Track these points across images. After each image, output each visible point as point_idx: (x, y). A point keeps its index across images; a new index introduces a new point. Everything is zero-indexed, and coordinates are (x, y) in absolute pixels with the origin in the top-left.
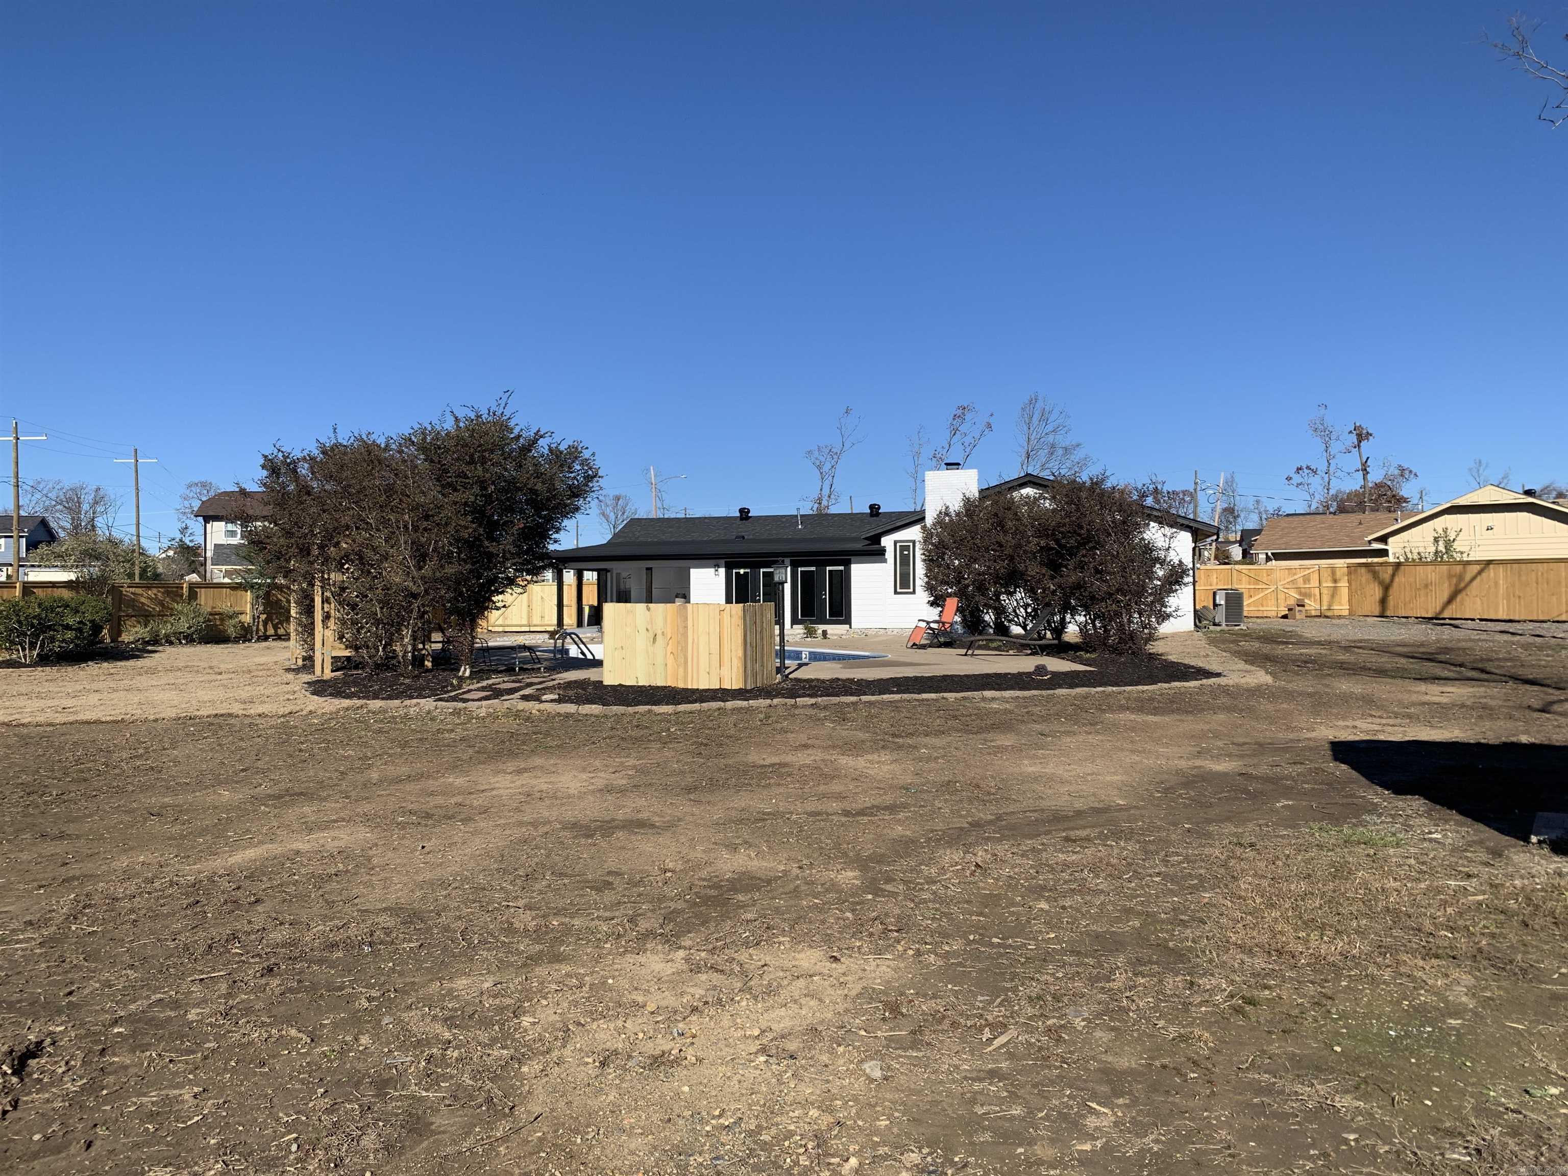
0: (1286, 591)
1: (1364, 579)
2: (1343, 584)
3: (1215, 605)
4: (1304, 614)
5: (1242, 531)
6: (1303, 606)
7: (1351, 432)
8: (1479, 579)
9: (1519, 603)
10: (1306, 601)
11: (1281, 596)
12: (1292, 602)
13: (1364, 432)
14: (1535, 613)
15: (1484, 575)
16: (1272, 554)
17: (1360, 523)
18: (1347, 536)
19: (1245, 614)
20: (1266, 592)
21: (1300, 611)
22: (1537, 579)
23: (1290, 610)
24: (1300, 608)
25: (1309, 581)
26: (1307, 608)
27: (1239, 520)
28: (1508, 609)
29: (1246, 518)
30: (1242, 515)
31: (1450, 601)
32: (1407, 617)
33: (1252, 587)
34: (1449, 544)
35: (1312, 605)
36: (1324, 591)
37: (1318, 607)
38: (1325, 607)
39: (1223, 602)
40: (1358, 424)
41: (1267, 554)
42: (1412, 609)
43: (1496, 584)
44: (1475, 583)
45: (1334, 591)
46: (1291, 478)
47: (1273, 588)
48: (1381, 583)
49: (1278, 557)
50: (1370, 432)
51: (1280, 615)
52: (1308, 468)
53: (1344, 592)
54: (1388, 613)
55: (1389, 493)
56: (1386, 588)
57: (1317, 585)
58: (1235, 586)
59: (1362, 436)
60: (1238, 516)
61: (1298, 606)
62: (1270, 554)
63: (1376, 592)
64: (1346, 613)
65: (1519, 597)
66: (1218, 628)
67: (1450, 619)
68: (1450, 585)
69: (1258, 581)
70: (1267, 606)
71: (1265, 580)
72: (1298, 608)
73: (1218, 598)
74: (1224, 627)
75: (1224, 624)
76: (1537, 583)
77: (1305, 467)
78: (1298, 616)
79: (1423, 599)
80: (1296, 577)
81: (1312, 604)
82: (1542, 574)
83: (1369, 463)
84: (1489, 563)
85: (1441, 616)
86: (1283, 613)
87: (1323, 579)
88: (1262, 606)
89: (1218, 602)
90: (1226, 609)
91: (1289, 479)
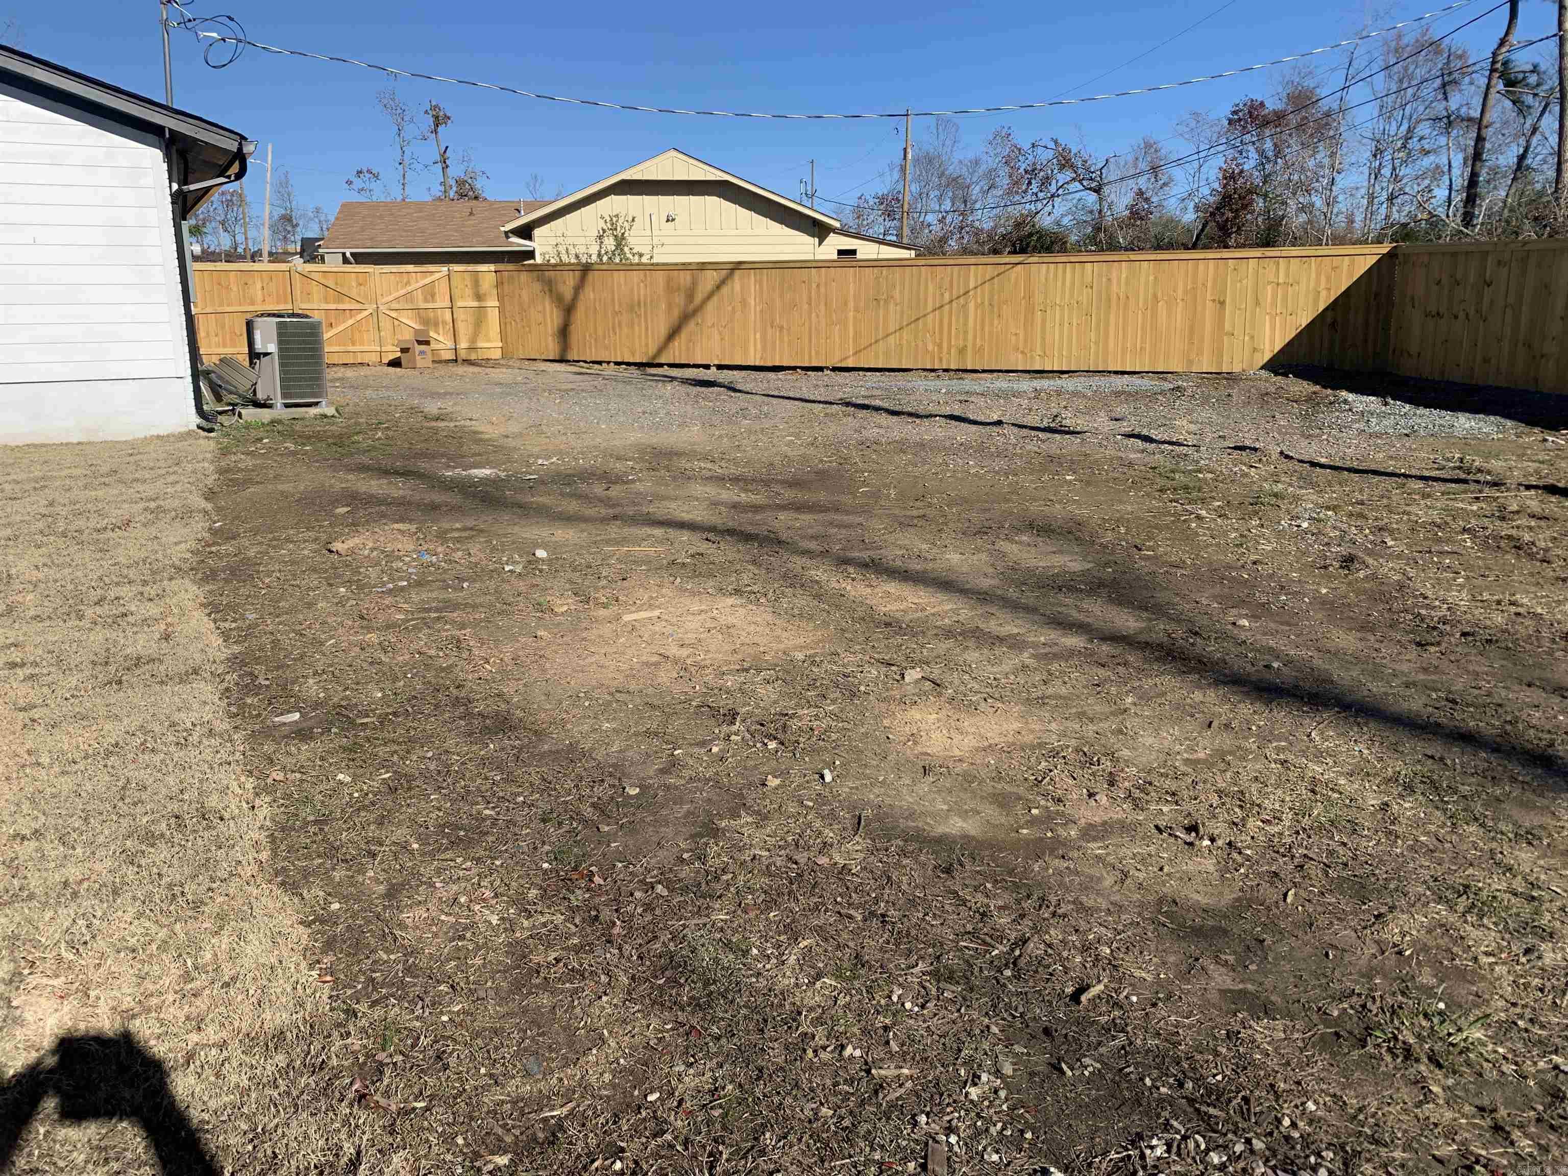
0: (394, 314)
1: (525, 295)
2: (492, 303)
3: (254, 356)
4: (430, 357)
5: (303, 239)
6: (427, 343)
7: (426, 112)
8: (715, 299)
9: (782, 340)
10: (432, 334)
11: (385, 323)
12: (408, 336)
13: (441, 114)
14: (807, 357)
15: (725, 290)
16: (352, 254)
17: (471, 214)
18: (456, 231)
19: (327, 359)
20: (359, 317)
21: (422, 353)
22: (810, 298)
23: (404, 350)
24: (423, 347)
25: (433, 296)
26: (433, 345)
27: (298, 229)
28: (764, 349)
29: (305, 227)
30: (301, 223)
31: (673, 334)
32: (600, 363)
33: (333, 306)
34: (620, 241)
35: (442, 342)
36: (460, 315)
37: (450, 345)
38: (463, 344)
39: (272, 348)
40: (434, 103)
41: (344, 254)
42: (607, 348)
43: (744, 303)
44: (711, 306)
45: (480, 315)
46: (351, 183)
47: (371, 308)
48: (558, 299)
49: (360, 258)
50: (448, 114)
51: (385, 361)
52: (369, 172)
53: (493, 316)
54: (573, 355)
55: (471, 193)
56: (568, 310)
57: (449, 304)
58: (301, 306)
59: (439, 120)
60: (297, 225)
61: (420, 342)
62: (348, 255)
63: (552, 318)
64: (497, 354)
65: (781, 328)
66: (265, 415)
67: (671, 366)
68: (670, 306)
69: (341, 296)
70: (362, 344)
71: (353, 294)
72: (419, 348)
73: (258, 336)
74: (279, 411)
75: (279, 402)
76: (810, 304)
77: (365, 170)
78: (420, 362)
79: (625, 330)
80: (409, 289)
81: (441, 338)
82: (818, 286)
83: (448, 154)
84: (738, 266)
85: (657, 361)
86: (392, 357)
87: (456, 293)
88: (353, 344)
89: (259, 347)
90: (282, 365)
91: (349, 183)
